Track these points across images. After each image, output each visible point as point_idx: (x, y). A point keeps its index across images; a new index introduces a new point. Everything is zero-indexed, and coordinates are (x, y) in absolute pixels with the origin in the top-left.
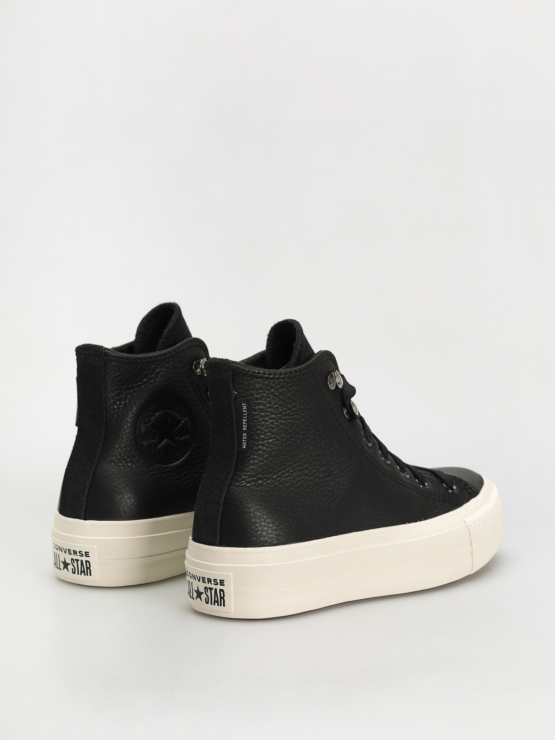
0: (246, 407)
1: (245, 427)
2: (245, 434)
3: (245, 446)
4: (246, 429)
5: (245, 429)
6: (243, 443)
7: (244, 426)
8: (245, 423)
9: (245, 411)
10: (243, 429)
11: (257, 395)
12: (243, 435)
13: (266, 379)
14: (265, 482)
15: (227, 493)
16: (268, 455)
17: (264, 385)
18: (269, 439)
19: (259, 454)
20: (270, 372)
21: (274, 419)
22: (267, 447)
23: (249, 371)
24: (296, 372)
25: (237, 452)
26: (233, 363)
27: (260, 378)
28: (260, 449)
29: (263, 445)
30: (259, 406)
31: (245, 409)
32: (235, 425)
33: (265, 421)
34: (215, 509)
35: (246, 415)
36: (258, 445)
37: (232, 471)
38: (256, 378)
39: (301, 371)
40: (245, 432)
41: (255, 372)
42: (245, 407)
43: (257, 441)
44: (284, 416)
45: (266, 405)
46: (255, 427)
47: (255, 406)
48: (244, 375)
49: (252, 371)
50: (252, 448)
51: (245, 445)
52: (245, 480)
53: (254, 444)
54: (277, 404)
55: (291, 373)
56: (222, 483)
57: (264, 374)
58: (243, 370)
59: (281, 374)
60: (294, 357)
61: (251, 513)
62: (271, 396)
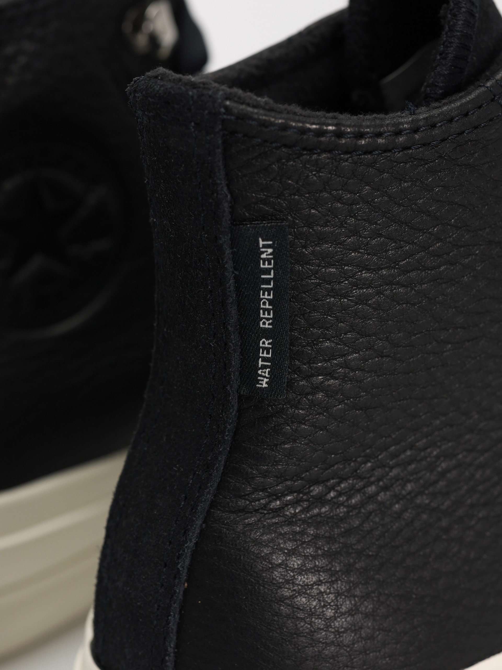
0: (270, 251)
1: (268, 319)
2: (265, 343)
3: (266, 380)
4: (269, 324)
5: (267, 326)
6: (260, 372)
7: (264, 314)
8: (267, 306)
9: (266, 266)
10: (261, 326)
11: (313, 208)
12: (261, 345)
13: (346, 153)
14: (332, 488)
15: (202, 533)
16: (346, 404)
17: (336, 175)
18: (349, 354)
19: (312, 404)
20: (361, 126)
21: (368, 284)
22: (343, 379)
23: (285, 127)
24: (451, 120)
25: (240, 397)
26: (227, 99)
27: (325, 151)
28: (317, 387)
29: (330, 374)
30: (316, 245)
31: (269, 261)
32: (233, 311)
33: (337, 295)
34: (162, 585)
35: (271, 279)
36: (313, 376)
37: (220, 461)
38: (311, 150)
39: (466, 115)
40: (266, 334)
41: (304, 131)
42: (267, 253)
43: (309, 363)
44: (405, 271)
45: (345, 241)
46: (303, 315)
47: (305, 247)
48: (266, 141)
49: (294, 128)
50: (290, 384)
51: (265, 377)
52: (264, 490)
53: (298, 370)
54: (380, 235)
55: (433, 126)
56: (186, 498)
57: (339, 134)
58: (264, 124)
59: (398, 133)
60: (445, 58)
61: (282, 599)
62: (359, 209)
